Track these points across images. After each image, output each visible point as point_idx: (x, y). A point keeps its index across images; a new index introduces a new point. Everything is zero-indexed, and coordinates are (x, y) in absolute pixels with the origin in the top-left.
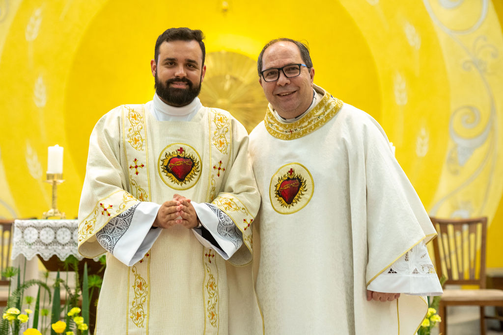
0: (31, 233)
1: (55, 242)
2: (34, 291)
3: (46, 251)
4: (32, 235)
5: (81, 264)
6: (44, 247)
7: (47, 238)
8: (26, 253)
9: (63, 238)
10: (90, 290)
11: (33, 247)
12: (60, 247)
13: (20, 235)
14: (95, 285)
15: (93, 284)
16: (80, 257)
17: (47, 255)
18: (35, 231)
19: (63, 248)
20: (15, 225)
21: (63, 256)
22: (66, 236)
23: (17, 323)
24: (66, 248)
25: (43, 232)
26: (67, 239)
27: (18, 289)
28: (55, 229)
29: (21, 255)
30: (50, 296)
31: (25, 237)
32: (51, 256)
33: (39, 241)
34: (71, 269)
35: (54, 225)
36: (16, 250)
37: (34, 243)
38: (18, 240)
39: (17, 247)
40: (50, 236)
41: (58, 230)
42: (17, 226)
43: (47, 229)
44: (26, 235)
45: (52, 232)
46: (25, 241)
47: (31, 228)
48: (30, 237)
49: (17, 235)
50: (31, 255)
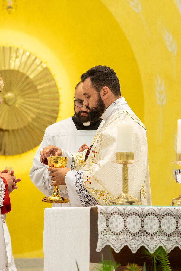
0: (116, 221)
1: (143, 231)
3: (134, 242)
4: (118, 224)
6: (131, 238)
7: (134, 227)
8: (113, 245)
9: (151, 227)
11: (121, 237)
12: (149, 238)
13: (105, 224)
16: (169, 247)
17: (135, 247)
18: (121, 219)
19: (152, 239)
20: (99, 212)
21: (152, 246)
22: (154, 225)
24: (155, 238)
25: (129, 220)
26: (156, 228)
28: (143, 216)
29: (108, 246)
31: (110, 226)
32: (139, 248)
33: (126, 230)
35: (140, 212)
36: (101, 241)
37: (122, 232)
38: (103, 230)
39: (102, 237)
40: (137, 224)
41: (145, 217)
42: (101, 213)
43: (134, 216)
44: (112, 223)
45: (139, 220)
46: (110, 230)
47: (116, 215)
48: (117, 226)
49: (102, 223)
50: (118, 247)
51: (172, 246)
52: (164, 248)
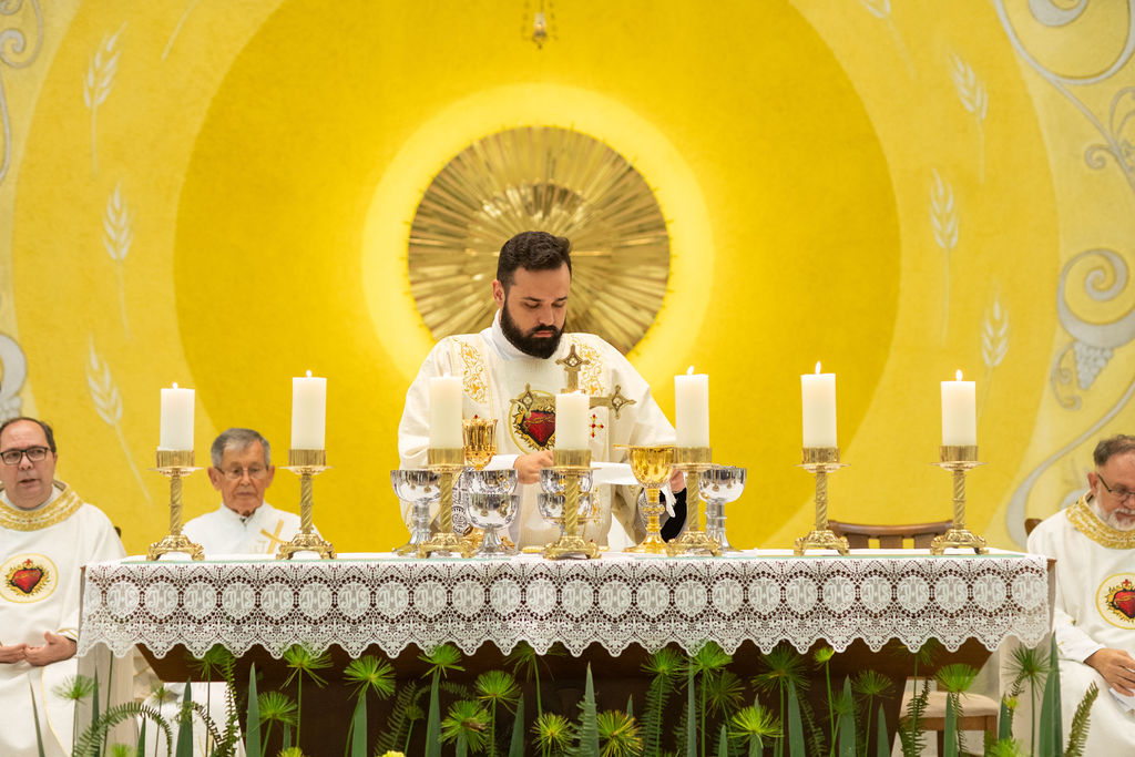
0: (123, 594)
1: (181, 614)
3: (160, 636)
4: (126, 600)
5: (242, 665)
6: (153, 628)
7: (161, 605)
8: (112, 642)
9: (200, 605)
10: (264, 728)
11: (128, 627)
12: (193, 627)
13: (98, 600)
14: (274, 715)
15: (269, 713)
16: (239, 645)
17: (161, 646)
18: (134, 590)
19: (200, 629)
21: (199, 645)
22: (206, 600)
24: (207, 628)
25: (151, 591)
26: (210, 606)
28: (181, 584)
29: (101, 646)
30: (169, 742)
31: (110, 604)
32: (171, 648)
35: (176, 574)
36: (87, 634)
37: (132, 617)
38: (94, 612)
39: (91, 627)
40: (168, 599)
41: (187, 585)
42: (91, 578)
43: (162, 584)
44: (113, 599)
45: (174, 591)
46: (109, 613)
47: (123, 583)
48: (122, 604)
49: (91, 599)
50: (122, 646)
51: (247, 644)
52: (227, 647)
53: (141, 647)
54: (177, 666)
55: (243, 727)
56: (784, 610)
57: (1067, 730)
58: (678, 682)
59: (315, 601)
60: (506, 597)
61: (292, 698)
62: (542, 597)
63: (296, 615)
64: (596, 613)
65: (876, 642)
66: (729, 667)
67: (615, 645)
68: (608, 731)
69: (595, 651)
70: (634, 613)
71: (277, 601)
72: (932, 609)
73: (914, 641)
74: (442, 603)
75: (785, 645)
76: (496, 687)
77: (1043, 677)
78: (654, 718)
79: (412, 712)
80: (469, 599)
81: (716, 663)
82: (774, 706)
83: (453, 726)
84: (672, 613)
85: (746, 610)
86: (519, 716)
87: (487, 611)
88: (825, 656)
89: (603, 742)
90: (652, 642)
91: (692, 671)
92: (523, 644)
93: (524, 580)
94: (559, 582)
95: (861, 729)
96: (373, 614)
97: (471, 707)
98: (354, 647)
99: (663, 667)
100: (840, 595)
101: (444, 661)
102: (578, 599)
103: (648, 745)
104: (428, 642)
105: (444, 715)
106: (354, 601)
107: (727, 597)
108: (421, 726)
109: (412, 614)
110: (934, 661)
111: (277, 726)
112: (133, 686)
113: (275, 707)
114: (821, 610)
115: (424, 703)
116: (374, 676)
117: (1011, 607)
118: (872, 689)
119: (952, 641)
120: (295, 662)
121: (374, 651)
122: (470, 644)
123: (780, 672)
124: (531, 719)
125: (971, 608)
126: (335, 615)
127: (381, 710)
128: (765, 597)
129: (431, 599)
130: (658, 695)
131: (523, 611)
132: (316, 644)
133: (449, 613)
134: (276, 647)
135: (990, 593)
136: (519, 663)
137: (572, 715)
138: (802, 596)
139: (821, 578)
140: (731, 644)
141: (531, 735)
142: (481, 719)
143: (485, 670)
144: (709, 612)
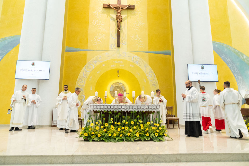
1: (96, 108)
2: (92, 116)
4: (92, 107)
5: (101, 112)
16: (101, 110)
17: (95, 110)
21: (98, 110)
23: (89, 122)
25: (94, 106)
26: (98, 107)
27: (90, 116)
30: (95, 117)
34: (99, 113)
50: (92, 110)
53: (93, 110)
54: (96, 112)
55: (101, 117)
56: (140, 108)
57: (161, 117)
58: (133, 113)
59: (106, 107)
60: (120, 107)
61: (104, 114)
62: (123, 107)
63: (105, 108)
64: (127, 108)
65: (147, 111)
66: (137, 113)
67: (128, 111)
68: (128, 117)
69: (127, 111)
70: (130, 108)
71: (103, 107)
72: (151, 108)
73: (150, 111)
74: (115, 108)
75: (141, 111)
76: (120, 114)
77: (159, 113)
78: (131, 116)
79: (113, 116)
80: (117, 107)
81: (136, 112)
82: (140, 115)
83: (116, 117)
84: (132, 108)
85: (138, 108)
86: (121, 116)
87: (119, 108)
88: (143, 112)
89: (127, 118)
90: (131, 111)
91: (134, 113)
92: (121, 111)
93: (122, 106)
94: (124, 106)
95: (146, 117)
96: (110, 108)
97: (118, 115)
98: (109, 111)
99: (132, 112)
100: (145, 107)
101: (116, 112)
102: (125, 107)
103: (131, 118)
104: (114, 111)
105: (116, 116)
106: (109, 107)
107: (136, 107)
108: (114, 117)
109: (113, 108)
110: (151, 112)
111: (103, 116)
112: (93, 113)
113: (103, 115)
114: (143, 108)
115: (114, 115)
116: (110, 113)
117: (157, 108)
118: (147, 114)
119: (153, 111)
120: (105, 112)
121: (110, 111)
122: (117, 111)
123: (140, 113)
124: (122, 116)
125: (154, 108)
126: (108, 108)
127: (111, 115)
128: (139, 107)
129: (115, 107)
130: (131, 114)
131: (122, 108)
132: (106, 110)
133: (116, 108)
134: (103, 111)
135: (155, 107)
136: (121, 112)
137: (125, 116)
138: (142, 107)
139: (143, 106)
140: (137, 111)
141: (122, 117)
142: (118, 116)
143: (119, 112)
144: (135, 108)
